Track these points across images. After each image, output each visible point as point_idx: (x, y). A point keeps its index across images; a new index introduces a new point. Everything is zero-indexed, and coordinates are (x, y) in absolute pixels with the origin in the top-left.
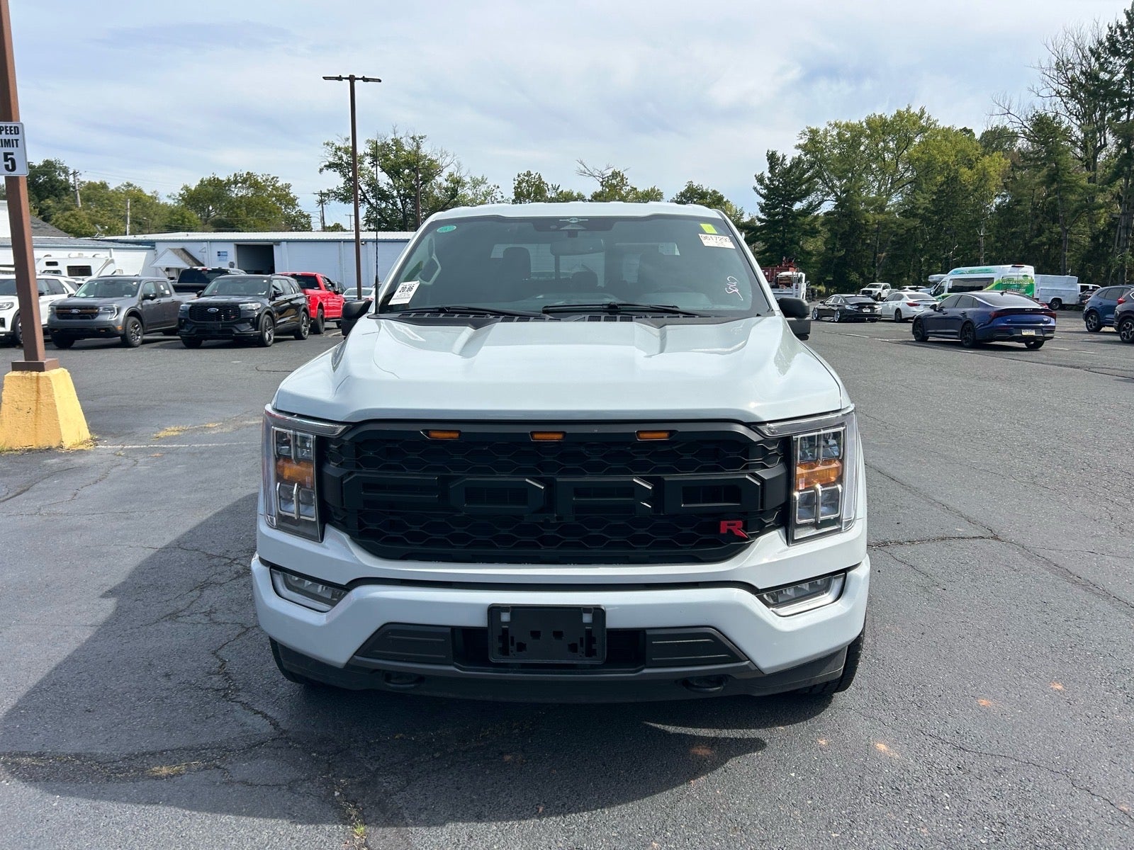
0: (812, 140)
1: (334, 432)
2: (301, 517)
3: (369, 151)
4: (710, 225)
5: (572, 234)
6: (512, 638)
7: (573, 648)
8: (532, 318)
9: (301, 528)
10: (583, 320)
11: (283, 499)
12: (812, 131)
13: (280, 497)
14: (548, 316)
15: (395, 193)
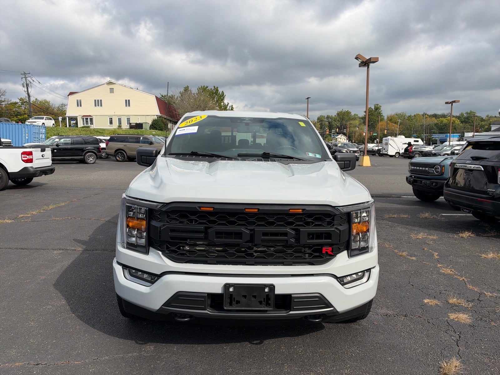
1: (157, 207)
2: (138, 244)
4: (302, 123)
5: (247, 124)
6: (234, 298)
7: (261, 303)
8: (233, 159)
9: (138, 249)
10: (254, 160)
11: (129, 236)
13: (128, 235)
14: (240, 159)
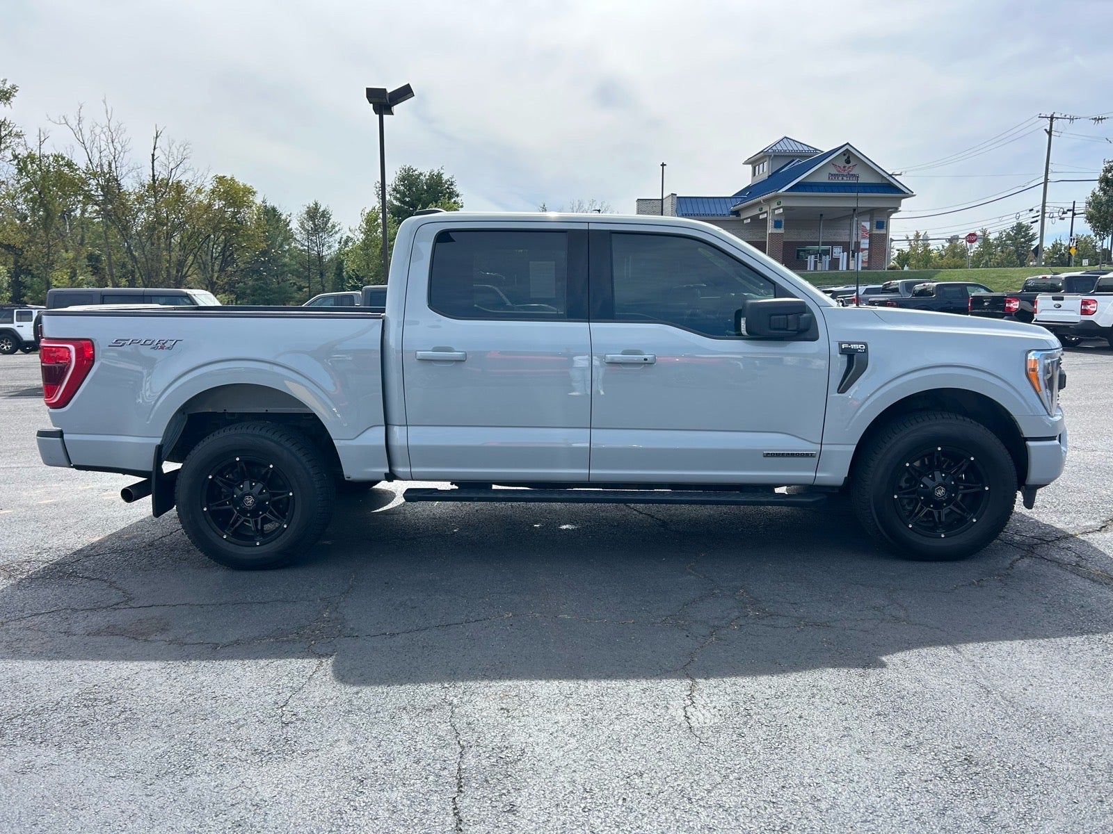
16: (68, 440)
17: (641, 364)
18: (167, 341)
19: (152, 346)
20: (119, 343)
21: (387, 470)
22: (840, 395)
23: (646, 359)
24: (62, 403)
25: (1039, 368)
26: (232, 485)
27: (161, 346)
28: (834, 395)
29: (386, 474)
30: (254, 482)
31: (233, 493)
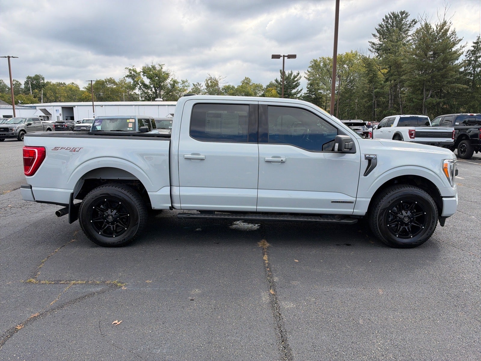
0: (315, 64)
3: (142, 71)
12: (314, 60)
15: (152, 86)
16: (34, 190)
17: (280, 162)
18: (76, 148)
19: (70, 150)
20: (56, 149)
21: (170, 205)
22: (365, 177)
23: (282, 160)
24: (32, 174)
25: (449, 167)
26: (103, 211)
27: (74, 150)
28: (362, 177)
29: (170, 207)
30: (112, 209)
31: (104, 214)
